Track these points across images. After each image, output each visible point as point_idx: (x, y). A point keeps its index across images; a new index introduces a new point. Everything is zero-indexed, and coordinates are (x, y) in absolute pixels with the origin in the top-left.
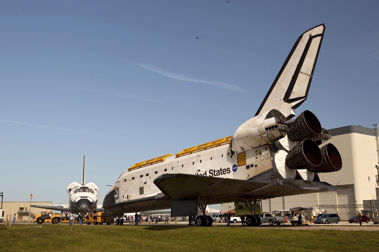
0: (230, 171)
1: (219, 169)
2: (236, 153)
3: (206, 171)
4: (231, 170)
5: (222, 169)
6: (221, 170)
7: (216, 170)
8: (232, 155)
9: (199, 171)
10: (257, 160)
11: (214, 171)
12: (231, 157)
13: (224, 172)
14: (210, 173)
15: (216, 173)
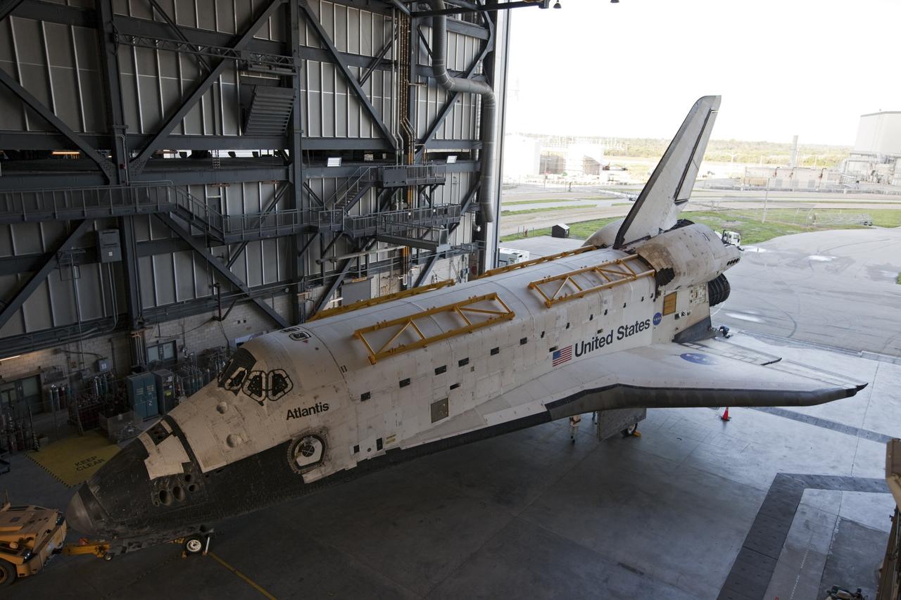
0: (649, 324)
1: (634, 324)
2: (662, 294)
3: (612, 331)
4: (651, 323)
5: (639, 322)
6: (637, 324)
7: (629, 327)
8: (656, 297)
9: (599, 332)
10: (691, 304)
11: (626, 329)
12: (654, 300)
13: (641, 328)
14: (619, 332)
15: (628, 331)
